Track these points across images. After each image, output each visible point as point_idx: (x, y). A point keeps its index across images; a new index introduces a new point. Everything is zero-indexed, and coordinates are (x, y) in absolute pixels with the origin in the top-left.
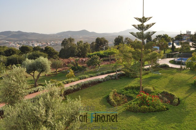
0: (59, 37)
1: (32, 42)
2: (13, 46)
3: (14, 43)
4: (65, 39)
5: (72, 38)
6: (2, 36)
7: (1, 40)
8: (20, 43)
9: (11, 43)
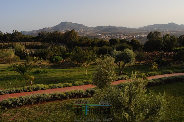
0: (145, 31)
1: (119, 35)
2: (104, 38)
3: (105, 36)
4: (151, 33)
5: (158, 31)
6: (96, 30)
7: (95, 33)
8: (110, 36)
9: (103, 36)
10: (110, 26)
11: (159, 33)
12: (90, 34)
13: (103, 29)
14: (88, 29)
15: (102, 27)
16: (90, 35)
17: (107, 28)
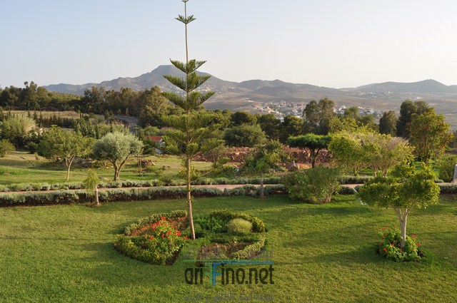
1: (298, 105)
2: (261, 111)
3: (263, 105)
4: (312, 102)
5: (330, 99)
6: (244, 89)
7: (240, 97)
8: (275, 106)
9: (257, 104)
10: (277, 82)
11: (330, 102)
12: (227, 99)
13: (259, 88)
14: (224, 87)
15: (257, 82)
16: (226, 102)
17: (269, 85)
